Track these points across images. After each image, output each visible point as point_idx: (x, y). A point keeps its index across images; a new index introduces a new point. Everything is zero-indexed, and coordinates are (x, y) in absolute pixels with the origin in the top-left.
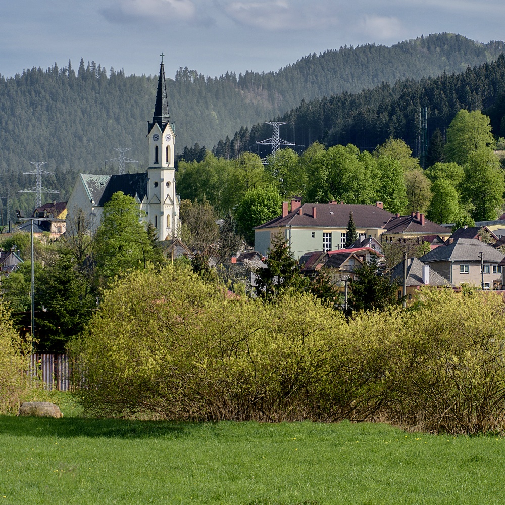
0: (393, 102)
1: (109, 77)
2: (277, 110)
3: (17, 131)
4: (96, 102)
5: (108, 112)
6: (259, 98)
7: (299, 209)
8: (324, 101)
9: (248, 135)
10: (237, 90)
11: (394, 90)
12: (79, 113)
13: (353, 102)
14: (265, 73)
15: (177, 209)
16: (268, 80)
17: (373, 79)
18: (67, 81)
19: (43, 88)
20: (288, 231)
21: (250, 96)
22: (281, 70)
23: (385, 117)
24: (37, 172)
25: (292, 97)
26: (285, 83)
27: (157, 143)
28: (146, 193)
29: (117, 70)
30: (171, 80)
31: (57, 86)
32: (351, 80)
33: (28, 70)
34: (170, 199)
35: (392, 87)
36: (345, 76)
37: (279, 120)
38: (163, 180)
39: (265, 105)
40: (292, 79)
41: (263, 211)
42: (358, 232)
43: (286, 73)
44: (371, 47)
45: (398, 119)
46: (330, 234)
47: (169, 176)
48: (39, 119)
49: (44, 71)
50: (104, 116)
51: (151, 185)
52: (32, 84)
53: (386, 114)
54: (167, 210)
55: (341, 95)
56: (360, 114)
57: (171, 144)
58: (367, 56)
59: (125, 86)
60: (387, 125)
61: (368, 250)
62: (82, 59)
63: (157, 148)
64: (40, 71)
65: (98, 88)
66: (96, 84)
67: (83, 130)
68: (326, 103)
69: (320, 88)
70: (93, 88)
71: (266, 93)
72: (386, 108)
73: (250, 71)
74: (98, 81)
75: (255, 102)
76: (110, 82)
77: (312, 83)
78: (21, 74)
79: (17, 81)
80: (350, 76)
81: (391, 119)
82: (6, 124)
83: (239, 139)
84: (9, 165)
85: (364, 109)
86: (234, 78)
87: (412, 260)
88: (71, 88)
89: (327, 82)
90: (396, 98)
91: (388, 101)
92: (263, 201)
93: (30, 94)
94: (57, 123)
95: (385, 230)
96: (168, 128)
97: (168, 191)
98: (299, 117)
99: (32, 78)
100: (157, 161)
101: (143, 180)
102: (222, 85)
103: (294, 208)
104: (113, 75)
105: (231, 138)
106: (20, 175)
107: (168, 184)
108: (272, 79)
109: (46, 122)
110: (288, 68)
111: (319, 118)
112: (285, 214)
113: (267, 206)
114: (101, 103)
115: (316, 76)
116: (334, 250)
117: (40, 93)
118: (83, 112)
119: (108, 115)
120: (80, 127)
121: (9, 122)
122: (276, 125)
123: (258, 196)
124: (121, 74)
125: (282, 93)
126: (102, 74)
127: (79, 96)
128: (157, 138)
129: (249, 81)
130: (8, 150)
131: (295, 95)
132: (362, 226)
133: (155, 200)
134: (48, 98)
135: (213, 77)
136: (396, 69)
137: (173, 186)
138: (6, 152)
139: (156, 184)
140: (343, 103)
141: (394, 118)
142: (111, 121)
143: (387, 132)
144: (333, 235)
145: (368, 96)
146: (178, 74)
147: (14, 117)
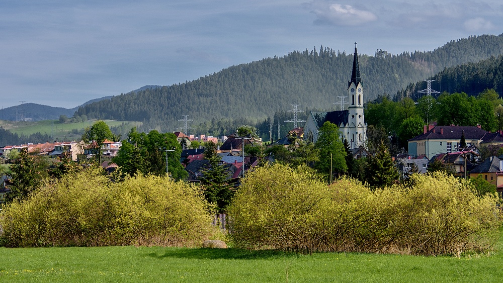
0: (496, 67)
1: (337, 56)
2: (433, 73)
3: (285, 87)
4: (330, 70)
5: (336, 75)
6: (422, 66)
7: (433, 129)
8: (458, 68)
9: (414, 87)
10: (410, 62)
11: (497, 61)
12: (321, 76)
13: (474, 68)
14: (426, 52)
15: (365, 130)
16: (428, 56)
17: (487, 54)
18: (313, 58)
19: (300, 63)
20: (427, 142)
21: (417, 65)
22: (435, 50)
23: (491, 76)
24: (295, 110)
25: (442, 65)
26: (437, 57)
27: (353, 93)
28: (347, 122)
29: (341, 52)
30: (372, 57)
31: (308, 61)
32: (475, 55)
33: (291, 53)
34: (361, 124)
35: (496, 59)
36: (471, 53)
37: (432, 79)
38: (357, 114)
39: (426, 70)
40: (441, 55)
41: (413, 130)
42: (467, 141)
43: (438, 52)
44: (486, 36)
45: (499, 77)
46: (451, 143)
47: (360, 111)
48: (298, 81)
49: (300, 53)
50: (335, 77)
51: (350, 117)
52: (294, 60)
53: (492, 74)
54: (359, 131)
55: (467, 64)
56: (477, 74)
57: (361, 94)
58: (484, 41)
59: (346, 61)
60: (492, 81)
61: (471, 152)
62: (322, 46)
63: (353, 96)
64: (298, 53)
65: (331, 62)
66: (330, 60)
67: (323, 86)
68: (458, 69)
69: (457, 60)
70: (328, 62)
71: (426, 63)
72: (492, 71)
73: (417, 51)
74: (331, 58)
75: (420, 69)
76: (337, 59)
77: (453, 57)
78: (287, 55)
79: (285, 59)
80: (474, 53)
81: (495, 77)
82: (279, 83)
83: (409, 90)
84: (281, 107)
85: (479, 72)
86: (408, 55)
87: (493, 157)
88: (316, 63)
89: (462, 56)
90: (498, 65)
91: (494, 66)
92: (413, 125)
93: (293, 66)
94: (308, 82)
95: (482, 141)
96: (359, 84)
97: (360, 121)
98: (443, 77)
99: (293, 57)
100: (353, 104)
101: (346, 114)
102: (402, 59)
103: (430, 128)
104: (339, 54)
105: (404, 90)
106: (286, 112)
107: (360, 116)
108: (430, 55)
109: (302, 82)
110: (439, 49)
111: (454, 77)
112: (425, 132)
113: (415, 127)
114: (333, 71)
115: (455, 53)
116: (453, 152)
117: (298, 65)
118: (323, 76)
119: (337, 78)
120: (321, 85)
121: (281, 82)
122: (429, 82)
123: (411, 122)
124: (344, 54)
125: (436, 63)
126: (333, 54)
127: (320, 67)
128: (353, 90)
129: (416, 56)
130: (281, 98)
131: (443, 64)
132: (469, 138)
133: (353, 126)
134: (303, 68)
135: (396, 55)
136: (501, 48)
137: (363, 117)
138: (279, 99)
139: (353, 116)
140: (468, 68)
141: (497, 76)
142: (338, 81)
143: (492, 84)
144: (452, 144)
145: (482, 64)
146: (376, 54)
147: (284, 79)
